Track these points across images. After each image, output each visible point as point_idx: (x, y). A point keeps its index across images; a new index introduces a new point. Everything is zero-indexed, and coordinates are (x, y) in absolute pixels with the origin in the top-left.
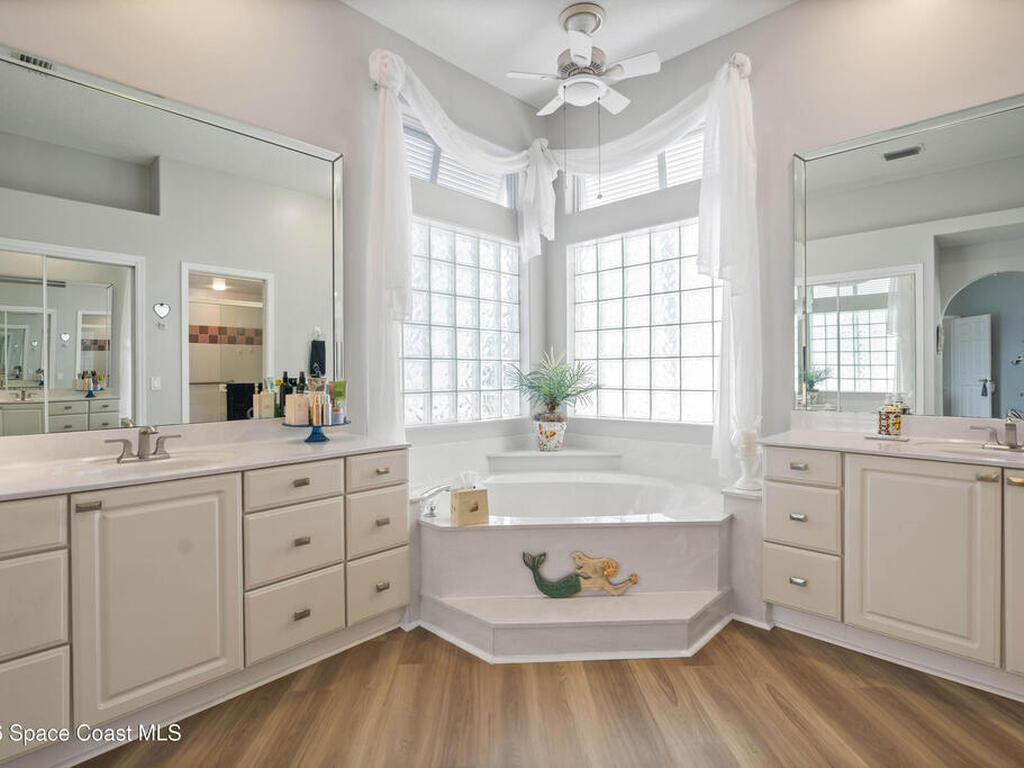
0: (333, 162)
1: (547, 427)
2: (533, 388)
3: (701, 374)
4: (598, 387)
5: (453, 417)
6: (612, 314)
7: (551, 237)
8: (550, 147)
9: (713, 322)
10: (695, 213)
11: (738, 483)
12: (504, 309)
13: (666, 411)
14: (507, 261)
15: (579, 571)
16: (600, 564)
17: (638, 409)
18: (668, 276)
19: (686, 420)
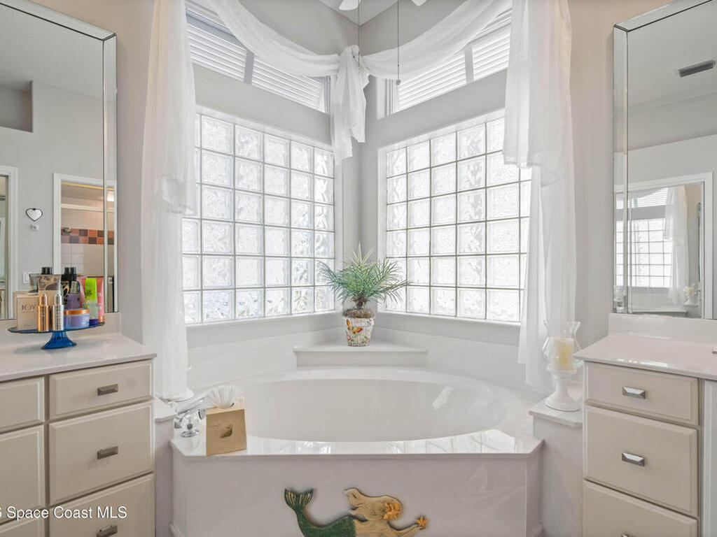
0: (103, 40)
1: (355, 323)
2: (342, 284)
3: (507, 272)
4: (407, 284)
5: (261, 313)
6: (420, 214)
7: (361, 138)
8: (362, 53)
9: (520, 218)
10: (501, 105)
11: (549, 400)
12: (318, 209)
13: (471, 307)
14: (322, 164)
15: (353, 513)
16: (380, 505)
17: (444, 305)
18: (474, 173)
19: (491, 318)
